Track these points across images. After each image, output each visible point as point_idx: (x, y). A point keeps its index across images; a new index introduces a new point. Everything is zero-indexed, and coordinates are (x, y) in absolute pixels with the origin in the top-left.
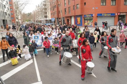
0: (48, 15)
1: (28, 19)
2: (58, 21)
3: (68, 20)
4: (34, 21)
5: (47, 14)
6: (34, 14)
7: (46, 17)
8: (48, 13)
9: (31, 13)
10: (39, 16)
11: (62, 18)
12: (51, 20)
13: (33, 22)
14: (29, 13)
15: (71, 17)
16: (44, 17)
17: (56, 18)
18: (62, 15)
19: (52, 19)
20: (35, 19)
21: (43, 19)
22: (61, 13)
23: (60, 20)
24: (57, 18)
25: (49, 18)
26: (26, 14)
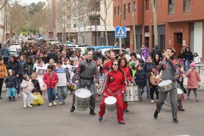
0: (102, 13)
1: (28, 25)
2: (139, 37)
3: (181, 34)
4: (51, 33)
5: (99, 10)
6: (54, 7)
7: (95, 20)
8: (102, 6)
9: (41, 5)
10: (69, 17)
11: (155, 28)
12: (113, 32)
13: (46, 37)
14: (33, 4)
15: (190, 25)
16: (86, 19)
17: (131, 27)
18: (155, 16)
19: (117, 29)
20: (54, 27)
21: (82, 29)
22: (154, 10)
23: (147, 35)
24: (138, 28)
25: (107, 24)
26: (24, 7)
